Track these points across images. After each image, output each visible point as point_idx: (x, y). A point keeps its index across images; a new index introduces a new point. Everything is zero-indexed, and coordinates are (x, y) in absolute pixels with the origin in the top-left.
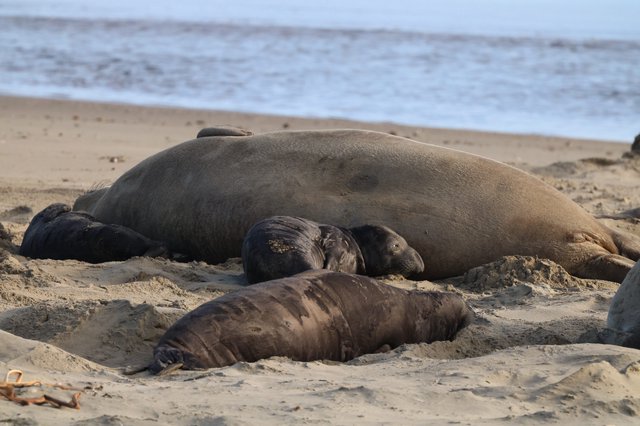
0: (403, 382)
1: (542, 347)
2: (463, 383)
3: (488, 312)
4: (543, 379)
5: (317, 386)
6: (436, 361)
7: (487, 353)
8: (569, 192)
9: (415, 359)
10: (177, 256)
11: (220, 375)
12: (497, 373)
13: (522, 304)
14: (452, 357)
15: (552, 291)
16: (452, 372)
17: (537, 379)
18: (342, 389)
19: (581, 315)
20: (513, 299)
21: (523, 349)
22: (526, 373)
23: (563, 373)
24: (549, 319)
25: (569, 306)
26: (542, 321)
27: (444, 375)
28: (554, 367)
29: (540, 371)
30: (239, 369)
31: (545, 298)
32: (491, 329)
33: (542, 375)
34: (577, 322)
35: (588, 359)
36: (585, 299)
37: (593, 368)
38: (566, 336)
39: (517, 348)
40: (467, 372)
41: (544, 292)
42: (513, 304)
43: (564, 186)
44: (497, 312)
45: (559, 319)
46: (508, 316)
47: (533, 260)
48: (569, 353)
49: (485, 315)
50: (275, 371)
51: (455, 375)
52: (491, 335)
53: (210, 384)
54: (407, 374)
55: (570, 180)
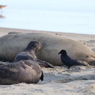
0: (50, 88)
1: (81, 81)
2: (63, 89)
3: (70, 73)
4: (81, 88)
5: (31, 89)
6: (58, 84)
7: (69, 82)
8: (93, 47)
9: (53, 83)
10: (2, 60)
11: (10, 87)
12: (71, 86)
13: (78, 71)
14: (62, 83)
15: (85, 68)
16: (61, 86)
17: (80, 88)
18: (36, 90)
19: (91, 74)
20: (76, 70)
21: (77, 81)
22: (77, 86)
23: (86, 86)
24: (84, 75)
25: (89, 72)
26: (82, 75)
27: (59, 87)
28: (84, 85)
29: (81, 86)
30: (14, 85)
31: (83, 70)
32: (71, 77)
33: (81, 87)
34: (90, 75)
35: (91, 83)
36: (92, 70)
37: (92, 85)
38: (87, 78)
39: (76, 81)
40: (64, 86)
41: (83, 69)
42: (76, 71)
43: (92, 45)
44: (72, 73)
45: (86, 74)
46: (75, 74)
47: (81, 61)
48: (87, 82)
49: (70, 74)
50: (22, 86)
51: (62, 87)
52: (71, 78)
53: (8, 89)
54: (51, 87)
55: (93, 44)
